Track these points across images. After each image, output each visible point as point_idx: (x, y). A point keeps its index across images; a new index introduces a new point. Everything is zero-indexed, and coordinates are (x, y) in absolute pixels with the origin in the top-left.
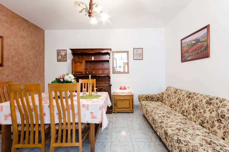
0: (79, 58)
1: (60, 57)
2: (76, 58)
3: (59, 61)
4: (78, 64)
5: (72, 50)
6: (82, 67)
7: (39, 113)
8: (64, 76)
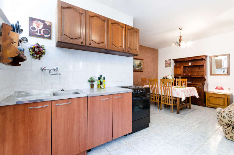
0: (179, 64)
1: (167, 64)
2: (177, 64)
3: (166, 67)
4: (178, 68)
5: (174, 60)
6: (181, 71)
7: (157, 90)
8: (167, 76)
